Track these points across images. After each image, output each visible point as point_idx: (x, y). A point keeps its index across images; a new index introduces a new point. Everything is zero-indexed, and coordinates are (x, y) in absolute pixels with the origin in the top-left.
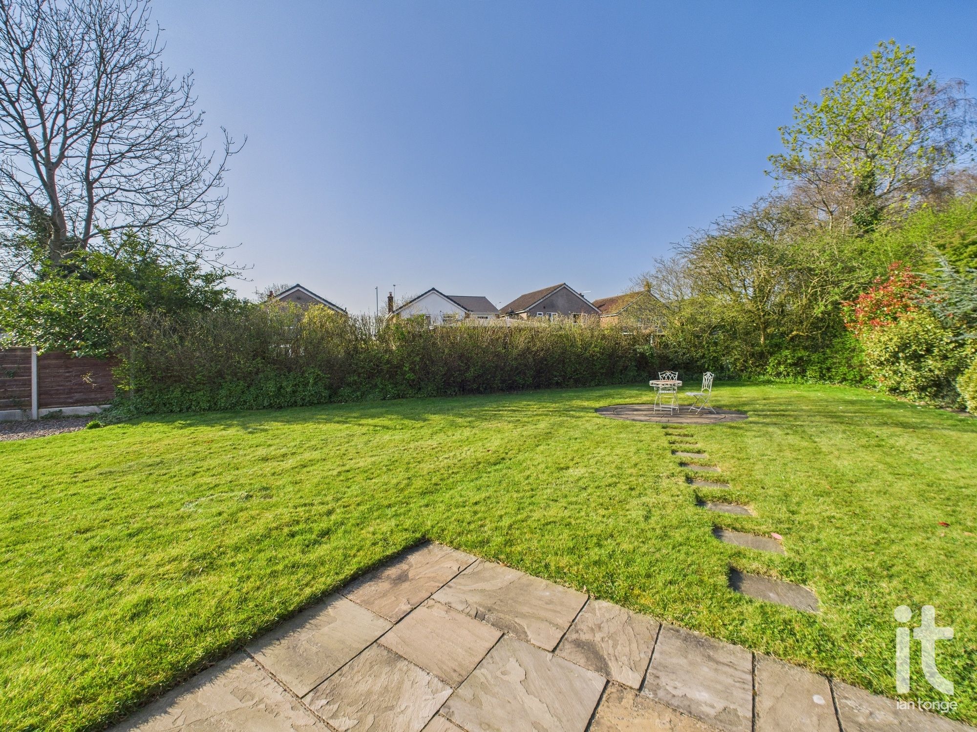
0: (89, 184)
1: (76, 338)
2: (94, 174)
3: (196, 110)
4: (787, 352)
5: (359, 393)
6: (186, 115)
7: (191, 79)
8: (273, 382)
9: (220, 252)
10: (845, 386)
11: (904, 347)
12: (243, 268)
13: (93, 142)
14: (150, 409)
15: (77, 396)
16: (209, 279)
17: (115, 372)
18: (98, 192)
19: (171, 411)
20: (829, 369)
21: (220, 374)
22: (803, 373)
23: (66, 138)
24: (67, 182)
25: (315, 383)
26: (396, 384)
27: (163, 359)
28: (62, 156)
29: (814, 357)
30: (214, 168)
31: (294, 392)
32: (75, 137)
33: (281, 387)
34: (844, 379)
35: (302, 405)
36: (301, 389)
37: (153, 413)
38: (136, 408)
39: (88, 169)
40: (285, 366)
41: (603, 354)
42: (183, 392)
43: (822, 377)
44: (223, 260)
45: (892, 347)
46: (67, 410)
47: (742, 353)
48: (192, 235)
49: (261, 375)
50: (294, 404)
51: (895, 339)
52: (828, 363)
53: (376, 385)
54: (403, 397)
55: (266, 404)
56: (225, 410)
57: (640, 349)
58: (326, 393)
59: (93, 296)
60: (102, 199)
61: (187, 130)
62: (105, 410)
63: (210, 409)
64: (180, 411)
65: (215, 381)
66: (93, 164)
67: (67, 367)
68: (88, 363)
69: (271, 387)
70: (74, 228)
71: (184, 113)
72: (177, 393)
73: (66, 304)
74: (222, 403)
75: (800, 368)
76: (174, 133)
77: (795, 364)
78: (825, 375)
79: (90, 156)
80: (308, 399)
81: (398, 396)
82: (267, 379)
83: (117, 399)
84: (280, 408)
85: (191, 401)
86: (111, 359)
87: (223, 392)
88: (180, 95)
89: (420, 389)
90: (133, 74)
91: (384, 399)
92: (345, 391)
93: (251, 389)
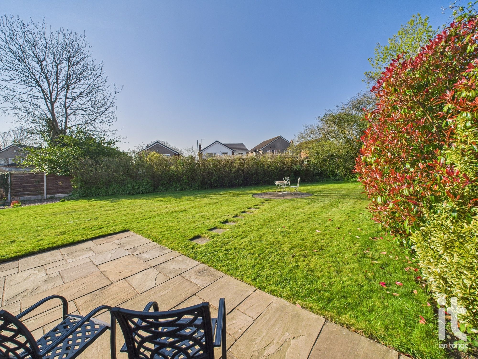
0: (66, 109)
1: (59, 169)
2: (67, 105)
3: (104, 76)
5: (165, 188)
6: (101, 78)
7: (102, 64)
8: (130, 184)
9: (114, 132)
12: (123, 138)
13: (67, 92)
14: (84, 195)
15: (60, 190)
16: (110, 143)
17: (71, 181)
18: (69, 112)
19: (92, 196)
21: (110, 181)
23: (58, 91)
24: (57, 109)
25: (147, 184)
26: (181, 185)
27: (88, 176)
28: (56, 99)
30: (111, 100)
31: (139, 188)
32: (61, 91)
33: (134, 186)
35: (142, 193)
36: (141, 187)
37: (85, 196)
38: (79, 195)
39: (65, 103)
40: (135, 177)
41: (276, 170)
42: (96, 188)
44: (116, 136)
46: (57, 196)
48: (104, 126)
49: (126, 181)
50: (139, 193)
53: (173, 185)
54: (185, 190)
55: (128, 193)
56: (112, 195)
57: (295, 167)
58: (151, 188)
59: (65, 152)
60: (71, 114)
61: (102, 84)
62: (69, 195)
63: (106, 195)
64: (96, 196)
65: (107, 184)
66: (67, 100)
67: (56, 180)
68: (62, 178)
69: (129, 186)
70: (61, 126)
71: (100, 78)
72: (94, 189)
73: (55, 156)
74: (111, 192)
76: (97, 86)
79: (66, 98)
80: (144, 191)
81: (182, 190)
82: (128, 183)
83: (73, 191)
84: (133, 194)
85: (99, 192)
86: (70, 176)
87: (111, 188)
88: (99, 71)
89: (192, 186)
90: (82, 64)
91: (176, 191)
92: (160, 187)
93: (122, 187)
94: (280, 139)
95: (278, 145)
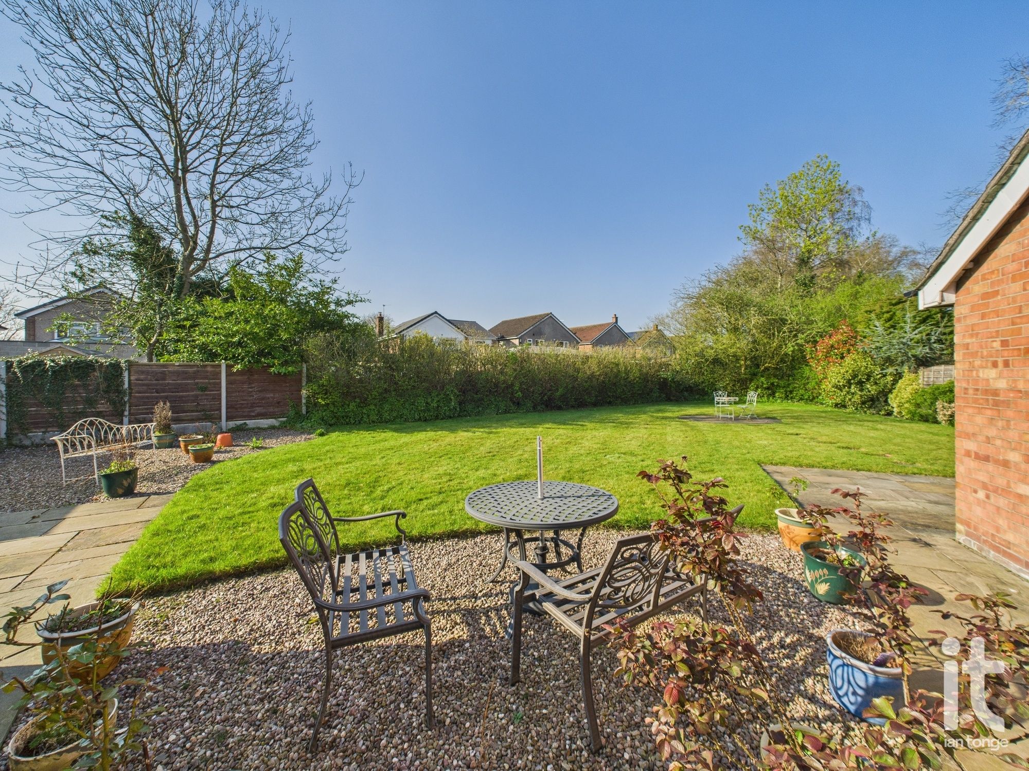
4: (763, 379)
5: (480, 409)
10: (802, 403)
11: (855, 376)
15: (259, 410)
20: (791, 392)
22: (773, 394)
29: (782, 383)
34: (801, 399)
43: (787, 397)
45: (848, 376)
47: (731, 380)
50: (437, 418)
51: (850, 371)
52: (791, 388)
55: (417, 417)
62: (282, 423)
67: (249, 383)
74: (386, 416)
75: (771, 392)
77: (768, 388)
78: (788, 396)
83: (292, 412)
92: (469, 406)
94: (550, 319)
95: (547, 330)
